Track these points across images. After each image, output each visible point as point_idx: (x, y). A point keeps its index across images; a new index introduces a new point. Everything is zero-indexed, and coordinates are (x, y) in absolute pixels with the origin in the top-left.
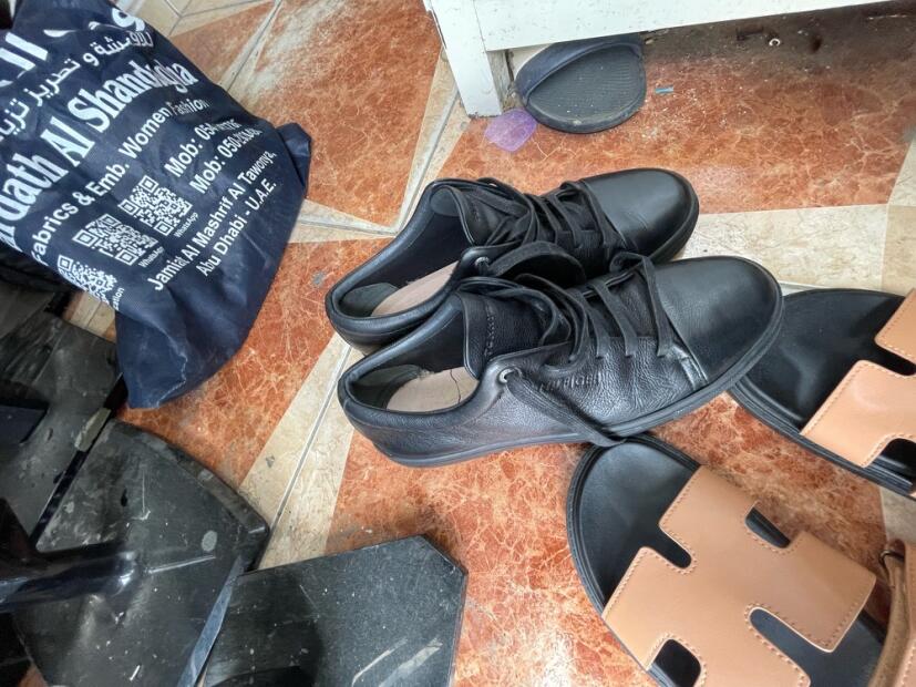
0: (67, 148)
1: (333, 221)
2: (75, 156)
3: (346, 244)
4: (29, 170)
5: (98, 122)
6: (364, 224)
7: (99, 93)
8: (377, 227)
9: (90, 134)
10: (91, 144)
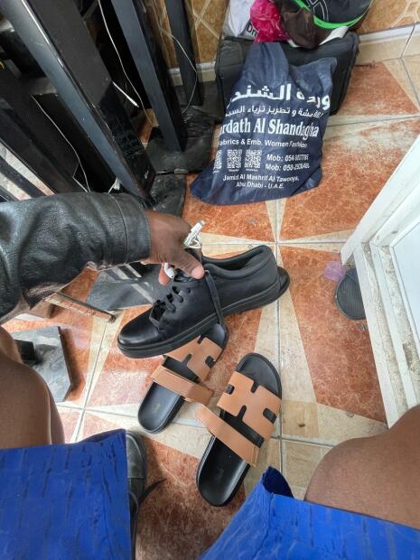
0: (258, 126)
1: (278, 215)
2: (257, 129)
3: (269, 225)
4: (244, 125)
5: (271, 130)
6: (279, 228)
7: (282, 125)
8: (278, 234)
9: (266, 130)
10: (263, 131)
